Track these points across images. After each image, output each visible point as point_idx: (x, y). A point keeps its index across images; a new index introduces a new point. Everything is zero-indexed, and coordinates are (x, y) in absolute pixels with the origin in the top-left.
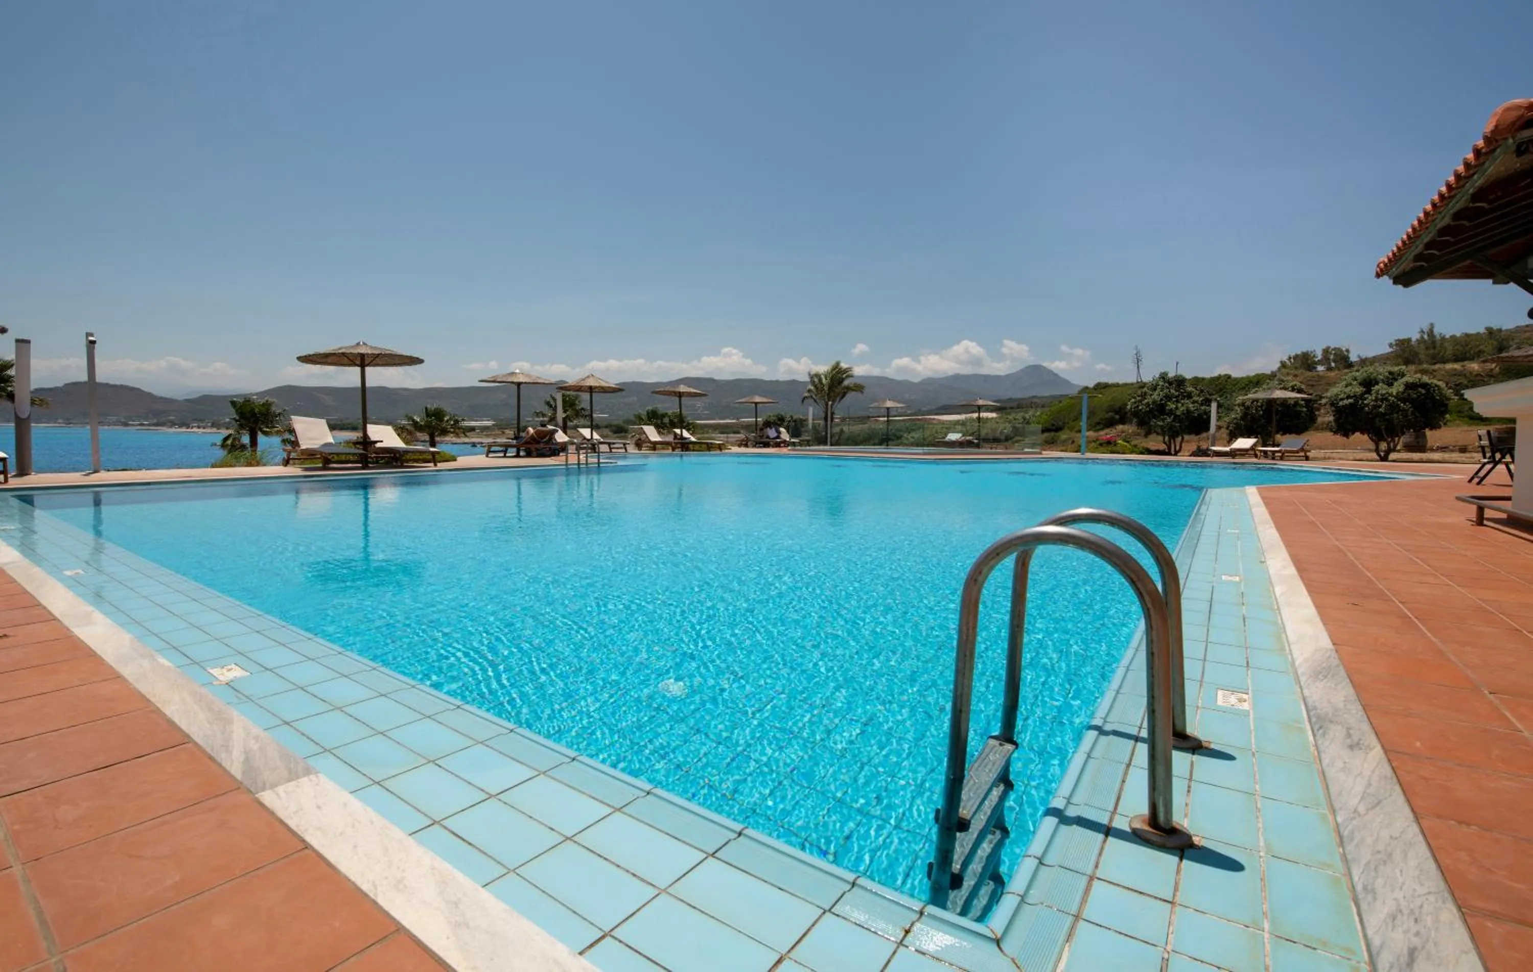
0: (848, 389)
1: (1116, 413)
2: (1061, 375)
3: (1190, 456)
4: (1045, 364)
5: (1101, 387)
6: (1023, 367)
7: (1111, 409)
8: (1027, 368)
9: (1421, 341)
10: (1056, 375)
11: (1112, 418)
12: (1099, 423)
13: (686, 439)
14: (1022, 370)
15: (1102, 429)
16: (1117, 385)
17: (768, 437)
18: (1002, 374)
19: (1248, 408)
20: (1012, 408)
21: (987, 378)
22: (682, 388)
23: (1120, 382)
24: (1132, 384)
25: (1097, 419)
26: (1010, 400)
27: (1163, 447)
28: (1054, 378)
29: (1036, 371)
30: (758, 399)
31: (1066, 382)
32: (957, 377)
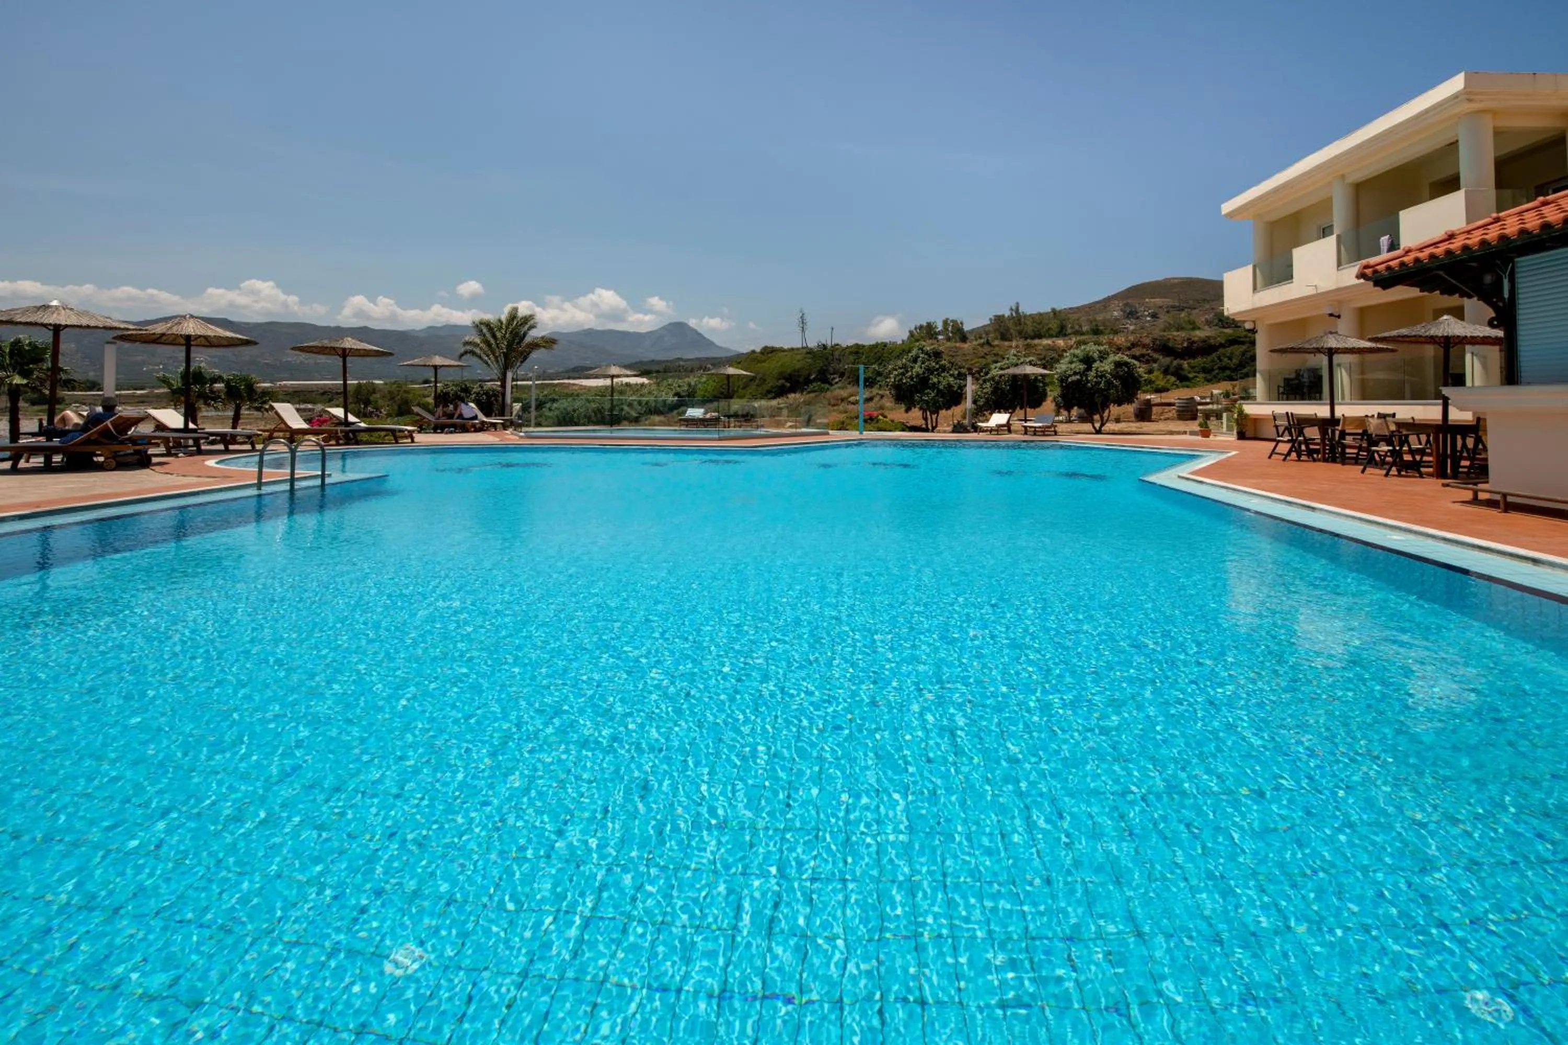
0: (534, 346)
1: (787, 380)
2: (707, 336)
3: (953, 432)
4: (692, 323)
5: (769, 352)
6: (667, 323)
7: (781, 376)
8: (670, 324)
9: (1011, 318)
10: (700, 335)
11: (783, 386)
12: (769, 392)
13: (353, 423)
14: (664, 328)
15: (774, 398)
16: (782, 350)
17: (461, 416)
18: (643, 330)
19: (998, 383)
20: (658, 372)
21: (625, 335)
22: (349, 343)
23: (786, 347)
24: (798, 349)
25: (767, 387)
26: (653, 362)
27: (920, 422)
28: (698, 339)
29: (678, 329)
30: (438, 360)
31: (711, 344)
32: (590, 333)
